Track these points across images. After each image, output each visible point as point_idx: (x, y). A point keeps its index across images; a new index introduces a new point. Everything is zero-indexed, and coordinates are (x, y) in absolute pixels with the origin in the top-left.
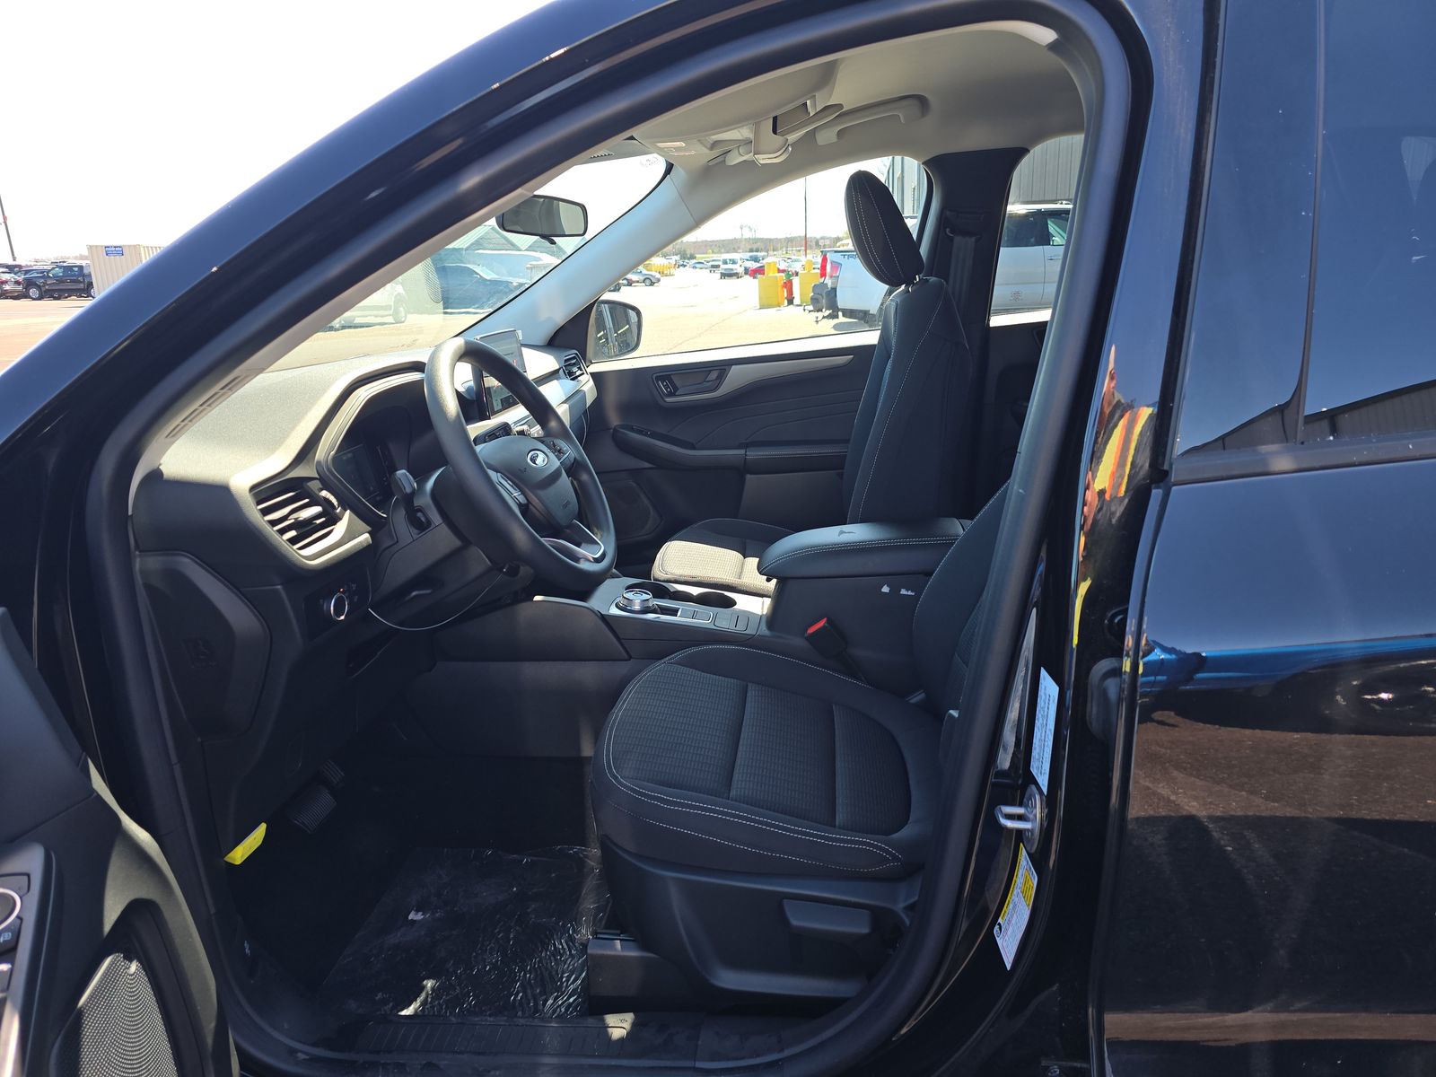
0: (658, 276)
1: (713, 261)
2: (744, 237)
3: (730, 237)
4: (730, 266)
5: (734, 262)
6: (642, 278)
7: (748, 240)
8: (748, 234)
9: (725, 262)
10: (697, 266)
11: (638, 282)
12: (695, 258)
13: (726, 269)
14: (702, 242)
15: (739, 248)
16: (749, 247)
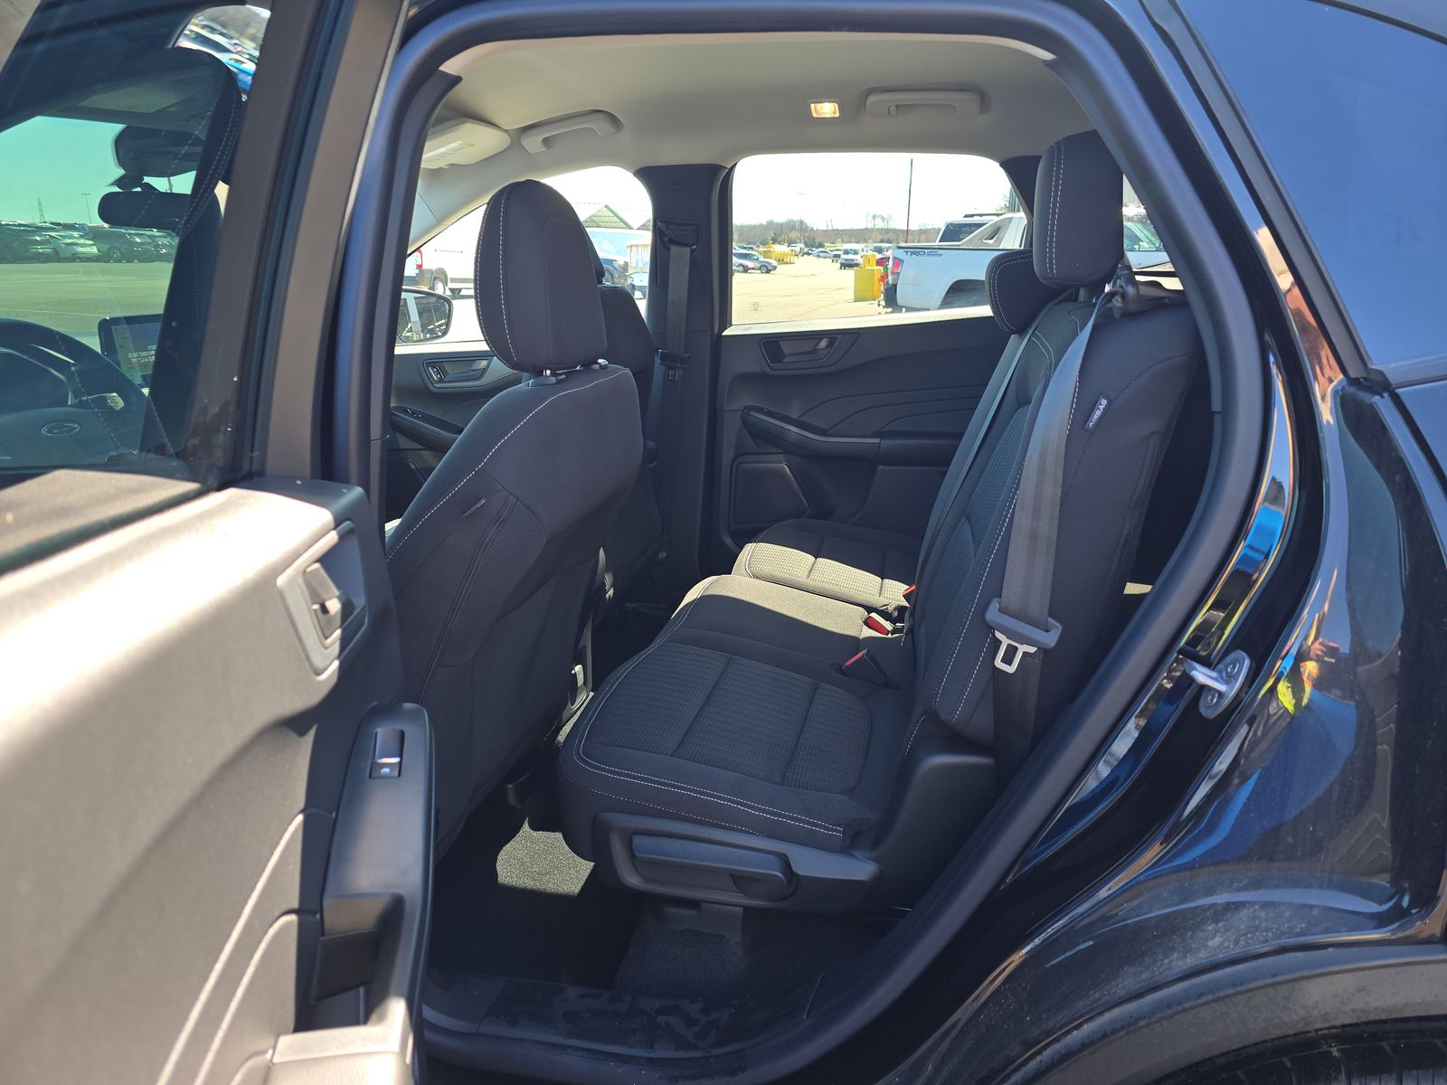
0: (774, 263)
1: (837, 250)
2: (876, 227)
3: (862, 226)
4: (850, 256)
5: (856, 252)
6: (758, 265)
7: (881, 231)
8: (880, 224)
9: (846, 252)
10: (821, 254)
11: (754, 269)
12: (823, 246)
13: (846, 260)
14: (833, 230)
15: (869, 238)
16: (879, 238)
